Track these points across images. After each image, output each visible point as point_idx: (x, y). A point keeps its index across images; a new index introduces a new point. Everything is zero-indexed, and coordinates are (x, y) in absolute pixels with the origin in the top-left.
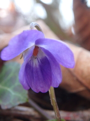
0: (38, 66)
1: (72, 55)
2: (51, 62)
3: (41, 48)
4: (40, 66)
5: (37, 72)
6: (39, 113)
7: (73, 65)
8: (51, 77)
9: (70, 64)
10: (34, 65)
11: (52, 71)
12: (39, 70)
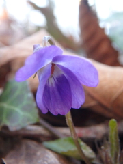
0: (54, 85)
1: (96, 73)
2: (71, 81)
3: (59, 65)
4: (57, 85)
5: (54, 92)
6: (50, 131)
7: (96, 84)
8: (71, 98)
9: (93, 83)
10: (50, 84)
11: (72, 91)
12: (55, 90)
